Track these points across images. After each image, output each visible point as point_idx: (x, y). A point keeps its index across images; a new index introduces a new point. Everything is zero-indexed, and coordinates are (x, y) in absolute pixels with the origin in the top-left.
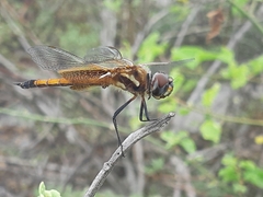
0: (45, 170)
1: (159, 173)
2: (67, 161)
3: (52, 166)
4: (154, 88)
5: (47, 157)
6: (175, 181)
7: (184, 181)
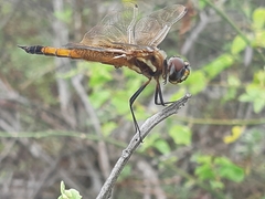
0: (11, 186)
1: (127, 180)
2: (32, 175)
3: (18, 182)
4: (171, 73)
5: (12, 174)
6: (144, 186)
7: (153, 186)
